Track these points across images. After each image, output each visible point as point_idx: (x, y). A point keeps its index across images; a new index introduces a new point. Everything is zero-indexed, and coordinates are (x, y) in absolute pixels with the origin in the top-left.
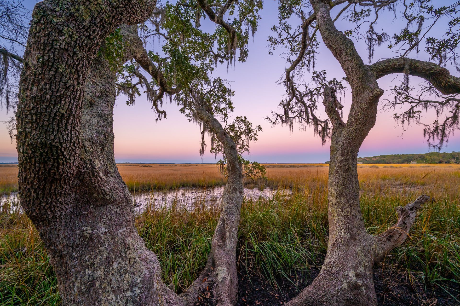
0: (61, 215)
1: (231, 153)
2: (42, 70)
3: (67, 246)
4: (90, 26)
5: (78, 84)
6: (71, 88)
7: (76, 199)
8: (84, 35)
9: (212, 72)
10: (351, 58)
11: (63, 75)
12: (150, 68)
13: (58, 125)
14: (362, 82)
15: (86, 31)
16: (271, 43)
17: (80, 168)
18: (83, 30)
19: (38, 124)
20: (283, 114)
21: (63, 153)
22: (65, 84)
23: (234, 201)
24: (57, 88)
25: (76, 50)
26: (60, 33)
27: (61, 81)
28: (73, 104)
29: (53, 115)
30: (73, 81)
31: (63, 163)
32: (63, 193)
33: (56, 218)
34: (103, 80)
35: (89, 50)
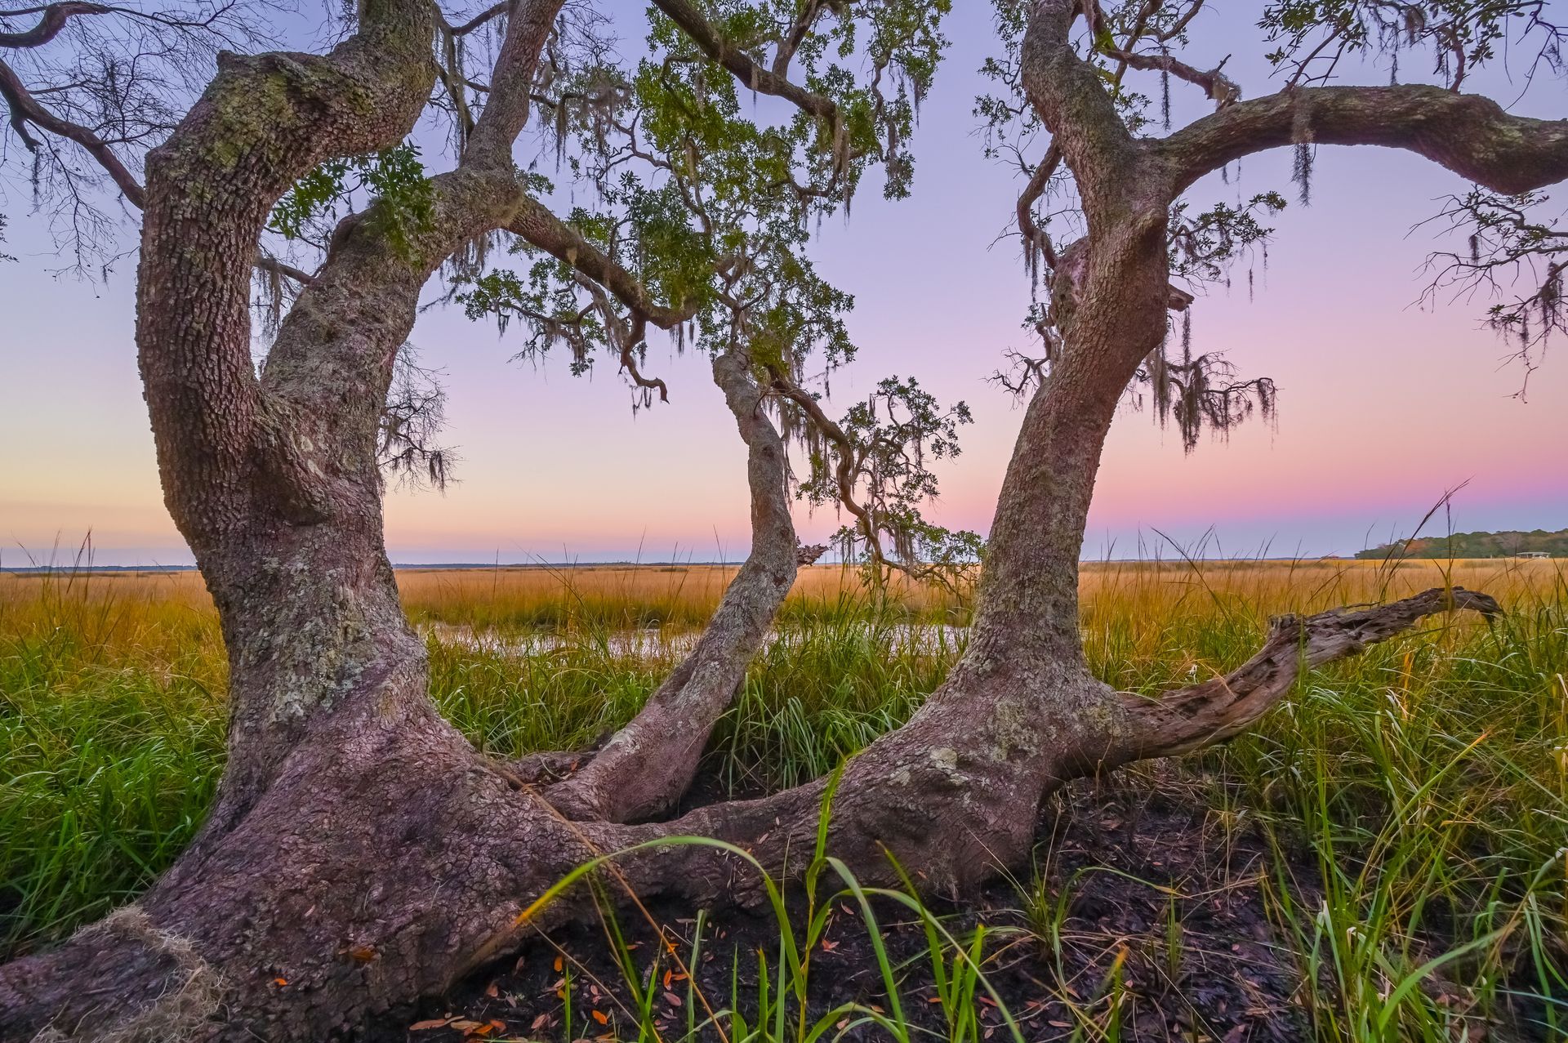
0: (226, 529)
1: (760, 468)
2: (159, 259)
3: (235, 586)
4: (236, 173)
5: (224, 278)
6: (209, 286)
7: (254, 504)
8: (226, 190)
9: (805, 245)
10: (1078, 128)
11: (192, 264)
12: (568, 255)
13: (192, 351)
14: (1106, 196)
15: (230, 182)
16: (989, 119)
17: (252, 440)
18: (223, 182)
19: (160, 350)
20: (1044, 356)
21: (208, 403)
22: (198, 278)
23: (745, 598)
24: (185, 286)
25: (211, 218)
26: (182, 193)
27: (190, 273)
28: (217, 314)
29: (182, 334)
30: (213, 273)
31: (212, 423)
32: (225, 485)
33: (218, 533)
34: (381, 287)
35: (240, 216)
